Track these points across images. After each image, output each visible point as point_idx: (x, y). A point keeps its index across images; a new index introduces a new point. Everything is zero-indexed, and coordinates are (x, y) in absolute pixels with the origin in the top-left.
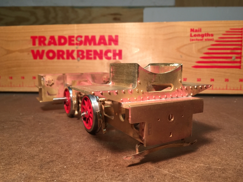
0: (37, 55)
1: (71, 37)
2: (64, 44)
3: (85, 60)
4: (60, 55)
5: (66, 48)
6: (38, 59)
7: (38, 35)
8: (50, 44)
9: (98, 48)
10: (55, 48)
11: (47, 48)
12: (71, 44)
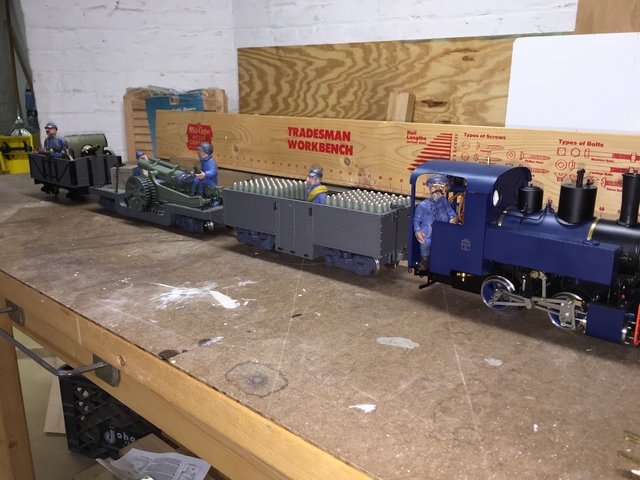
0: (292, 145)
1: (316, 130)
2: (310, 136)
3: (325, 153)
4: (307, 146)
5: (311, 140)
6: (292, 149)
7: (293, 126)
8: (301, 135)
9: (335, 143)
10: (305, 140)
11: (299, 139)
12: (315, 137)
